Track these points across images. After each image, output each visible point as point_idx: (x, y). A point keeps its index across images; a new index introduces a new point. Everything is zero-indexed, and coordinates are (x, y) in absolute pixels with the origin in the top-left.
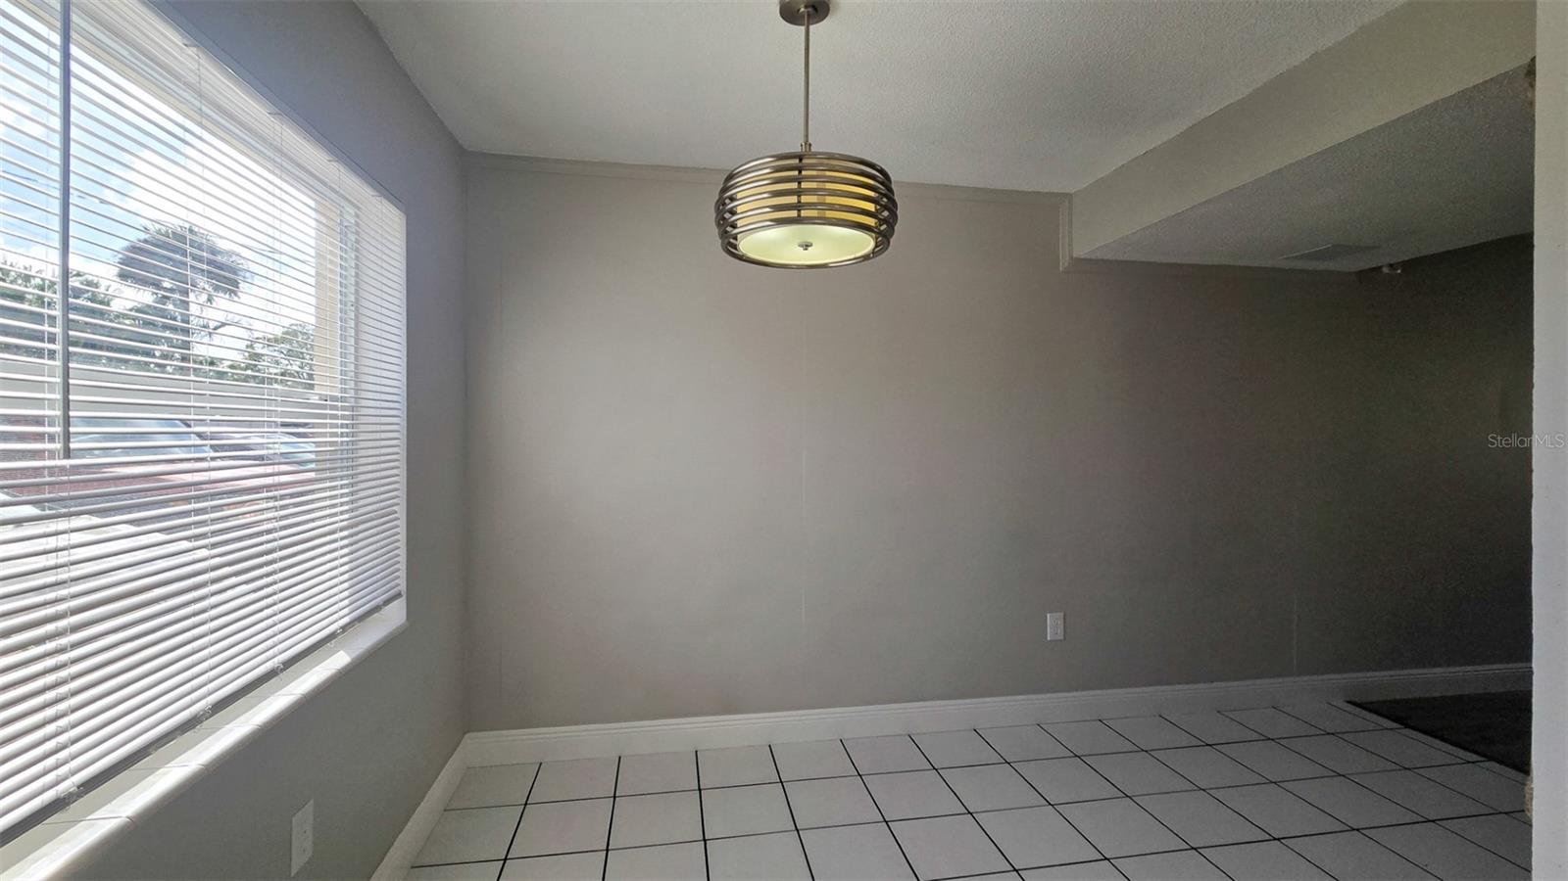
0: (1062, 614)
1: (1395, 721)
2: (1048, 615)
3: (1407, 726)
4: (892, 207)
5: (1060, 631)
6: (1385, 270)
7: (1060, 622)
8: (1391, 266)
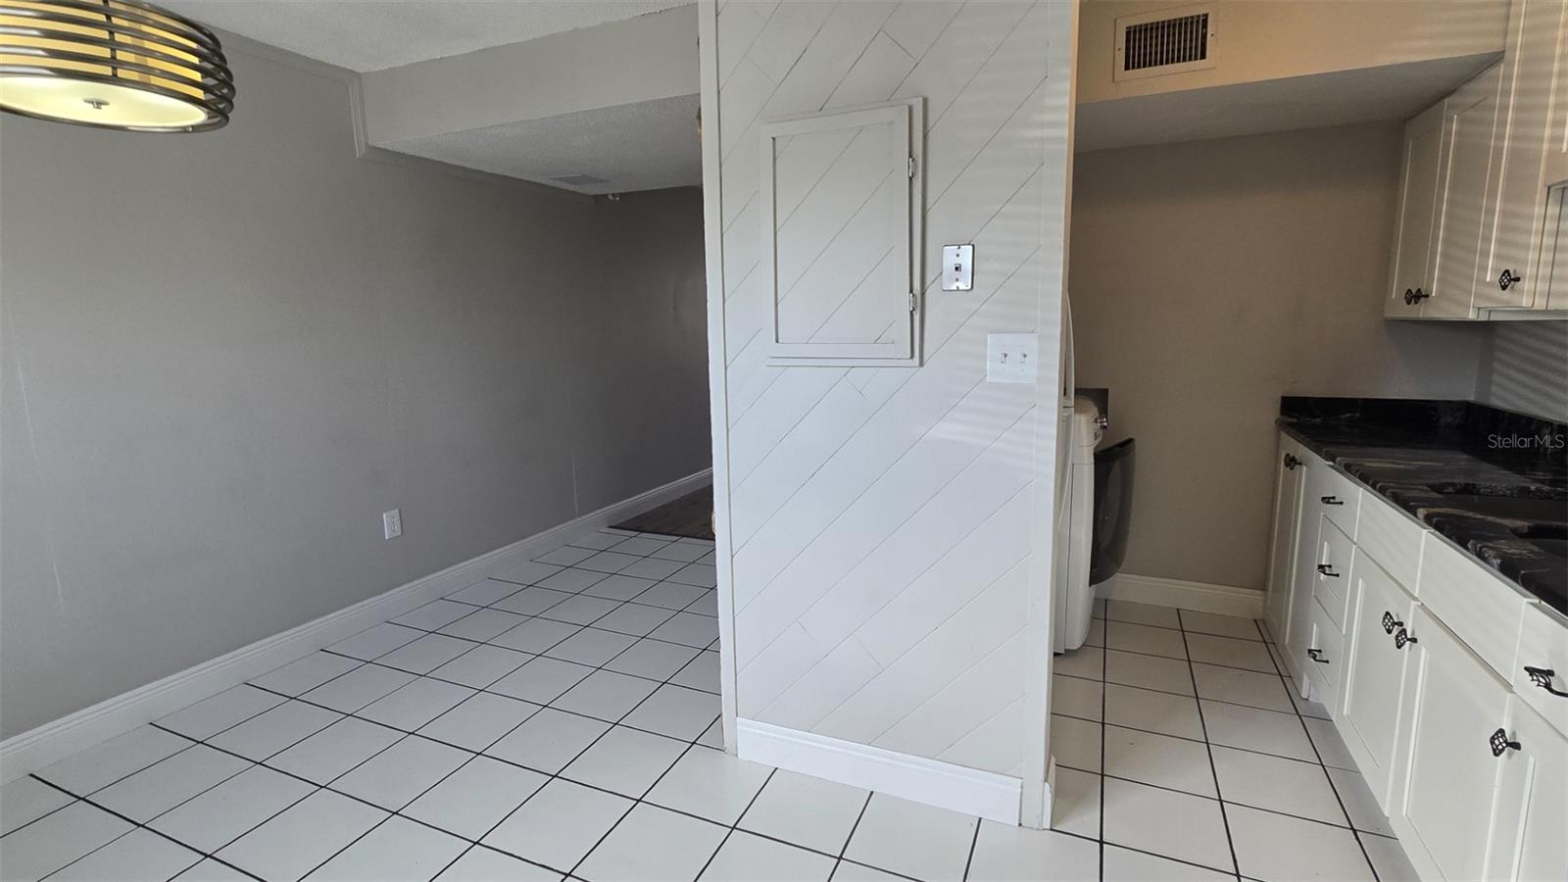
0: (397, 511)
1: (636, 531)
2: (384, 515)
3: (642, 532)
4: (227, 82)
5: (397, 528)
6: (610, 197)
7: (397, 520)
8: (613, 195)
